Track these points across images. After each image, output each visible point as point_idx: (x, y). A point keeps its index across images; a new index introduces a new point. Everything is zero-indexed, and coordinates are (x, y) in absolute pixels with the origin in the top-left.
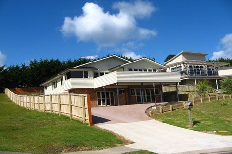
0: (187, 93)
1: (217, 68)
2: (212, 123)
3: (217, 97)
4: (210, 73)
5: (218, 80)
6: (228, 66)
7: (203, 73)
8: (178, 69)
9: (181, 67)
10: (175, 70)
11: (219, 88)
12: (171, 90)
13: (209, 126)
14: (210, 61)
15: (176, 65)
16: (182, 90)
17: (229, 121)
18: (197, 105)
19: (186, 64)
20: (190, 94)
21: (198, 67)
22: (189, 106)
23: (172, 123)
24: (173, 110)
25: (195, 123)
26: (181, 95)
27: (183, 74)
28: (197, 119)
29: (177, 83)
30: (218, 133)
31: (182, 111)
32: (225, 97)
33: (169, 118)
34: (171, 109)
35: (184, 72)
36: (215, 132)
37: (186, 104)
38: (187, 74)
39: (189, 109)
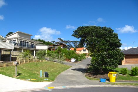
0: (16, 56)
1: (36, 44)
2: (28, 75)
3: (33, 60)
4: (32, 46)
5: (35, 51)
6: (42, 44)
7: (28, 46)
8: (14, 42)
9: (15, 40)
10: (11, 42)
11: (35, 56)
12: (7, 54)
13: (26, 76)
14: (33, 39)
15: (12, 39)
16: (14, 54)
17: (38, 74)
18: (21, 64)
19: (19, 39)
20: (18, 57)
21: (25, 42)
22: (17, 64)
23: (4, 74)
24: (6, 66)
25: (19, 74)
26: (13, 57)
27: (16, 45)
28: (20, 72)
29: (11, 50)
30: (31, 80)
31: (12, 67)
32: (38, 61)
33: (3, 71)
34: (5, 65)
35: (17, 44)
36: (29, 80)
37: (15, 63)
38: (18, 45)
39: (16, 66)
